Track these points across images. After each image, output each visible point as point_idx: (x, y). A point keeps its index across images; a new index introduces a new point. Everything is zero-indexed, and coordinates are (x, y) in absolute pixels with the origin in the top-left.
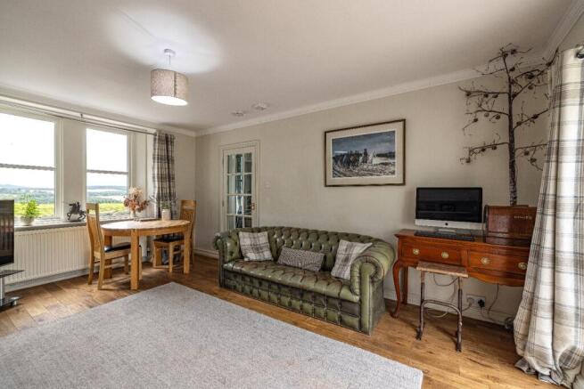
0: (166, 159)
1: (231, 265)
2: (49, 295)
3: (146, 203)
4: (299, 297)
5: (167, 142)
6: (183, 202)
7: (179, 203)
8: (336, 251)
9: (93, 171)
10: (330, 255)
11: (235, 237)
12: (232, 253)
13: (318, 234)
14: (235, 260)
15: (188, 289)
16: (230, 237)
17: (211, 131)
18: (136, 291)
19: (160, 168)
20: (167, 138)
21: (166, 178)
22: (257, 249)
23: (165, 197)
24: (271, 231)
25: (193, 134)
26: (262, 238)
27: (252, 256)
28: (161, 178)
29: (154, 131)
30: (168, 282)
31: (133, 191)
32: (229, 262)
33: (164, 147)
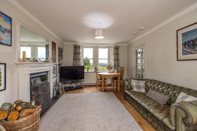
0: (117, 54)
1: (126, 91)
2: (89, 88)
3: (112, 67)
4: (146, 113)
5: (117, 49)
6: (121, 67)
7: (120, 68)
8: (177, 97)
9: (100, 59)
10: (173, 98)
11: (129, 81)
12: (127, 87)
13: (169, 86)
14: (128, 90)
15: (115, 95)
16: (127, 81)
17: (131, 42)
18: (103, 92)
19: (115, 57)
20: (117, 47)
21: (117, 60)
22: (138, 87)
23: (117, 66)
24: (147, 81)
25: (126, 45)
26: (142, 83)
27: (135, 89)
28: (115, 60)
29: (113, 46)
30: (111, 92)
31: (109, 64)
32: (126, 90)
33: (116, 50)
